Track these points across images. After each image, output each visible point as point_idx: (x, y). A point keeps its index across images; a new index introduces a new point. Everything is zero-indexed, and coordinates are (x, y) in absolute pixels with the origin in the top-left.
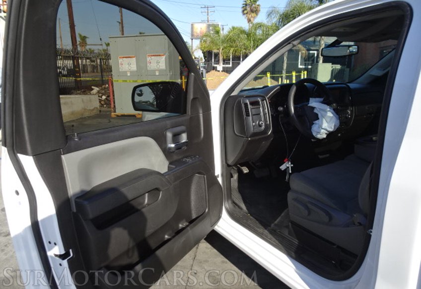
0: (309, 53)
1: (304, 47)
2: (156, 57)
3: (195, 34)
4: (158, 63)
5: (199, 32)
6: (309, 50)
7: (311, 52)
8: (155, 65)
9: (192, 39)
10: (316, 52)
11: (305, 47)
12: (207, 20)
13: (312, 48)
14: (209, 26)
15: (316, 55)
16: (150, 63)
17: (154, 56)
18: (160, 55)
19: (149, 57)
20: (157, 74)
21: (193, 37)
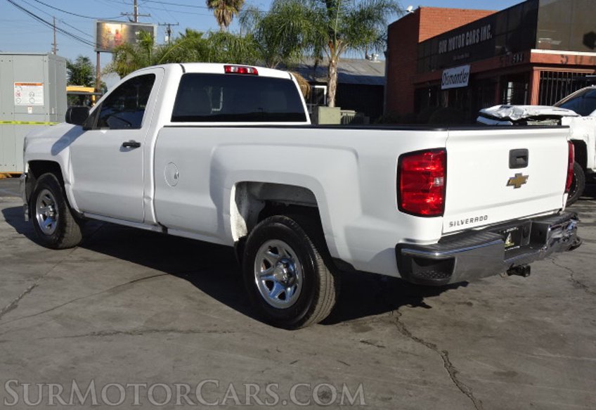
0: (314, 89)
1: (303, 76)
2: (29, 87)
3: (105, 43)
4: (32, 95)
5: (112, 39)
6: (313, 83)
7: (317, 87)
8: (28, 98)
9: (98, 52)
10: (325, 87)
11: (307, 78)
12: (134, 13)
13: (318, 80)
14: (133, 29)
15: (325, 93)
16: (19, 95)
17: (25, 84)
18: (35, 85)
19: (18, 87)
20: (30, 111)
21: (99, 48)
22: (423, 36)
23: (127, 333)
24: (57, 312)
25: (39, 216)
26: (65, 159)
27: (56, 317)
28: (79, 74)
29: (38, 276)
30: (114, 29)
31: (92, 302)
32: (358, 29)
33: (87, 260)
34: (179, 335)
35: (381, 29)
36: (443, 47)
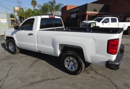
14: (20, 8)
16: (1, 21)
21: (14, 11)
22: (68, 9)
23: (38, 82)
24: (19, 76)
25: (10, 48)
26: (14, 36)
27: (19, 78)
28: (12, 16)
29: (12, 63)
30: (17, 8)
31: (26, 71)
32: (57, 8)
33: (22, 57)
34: (50, 81)
35: (60, 8)
36: (71, 11)
